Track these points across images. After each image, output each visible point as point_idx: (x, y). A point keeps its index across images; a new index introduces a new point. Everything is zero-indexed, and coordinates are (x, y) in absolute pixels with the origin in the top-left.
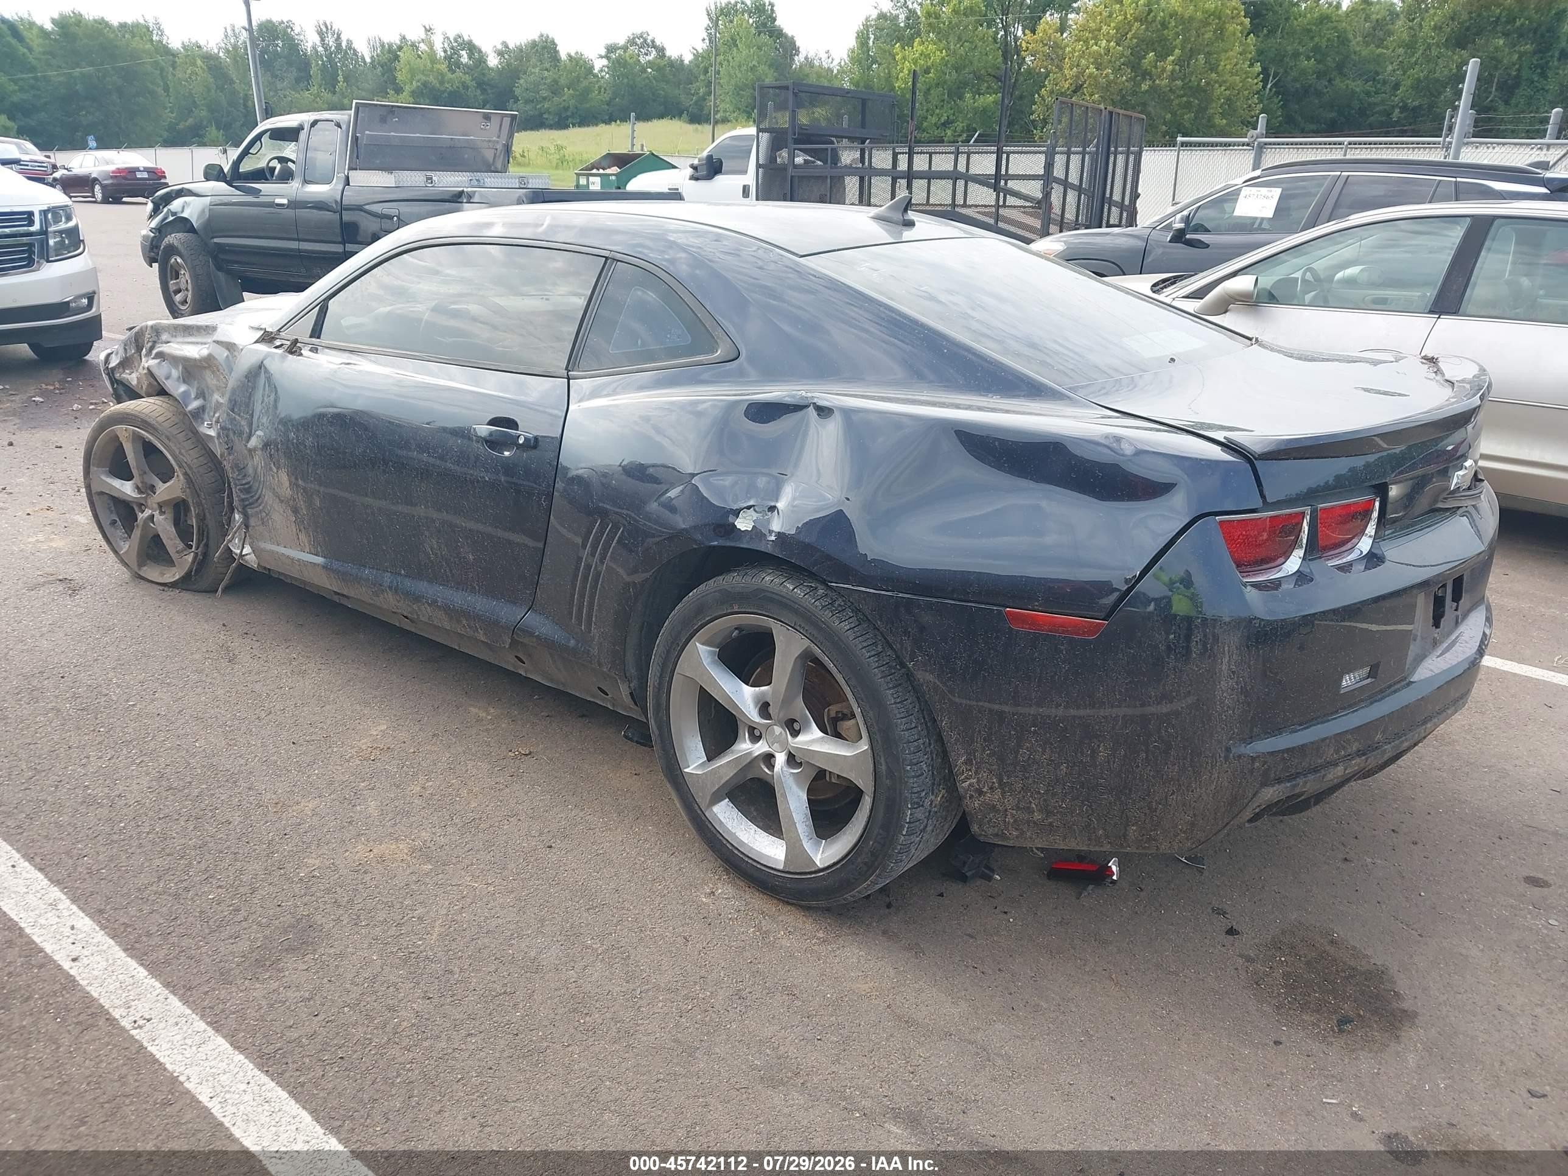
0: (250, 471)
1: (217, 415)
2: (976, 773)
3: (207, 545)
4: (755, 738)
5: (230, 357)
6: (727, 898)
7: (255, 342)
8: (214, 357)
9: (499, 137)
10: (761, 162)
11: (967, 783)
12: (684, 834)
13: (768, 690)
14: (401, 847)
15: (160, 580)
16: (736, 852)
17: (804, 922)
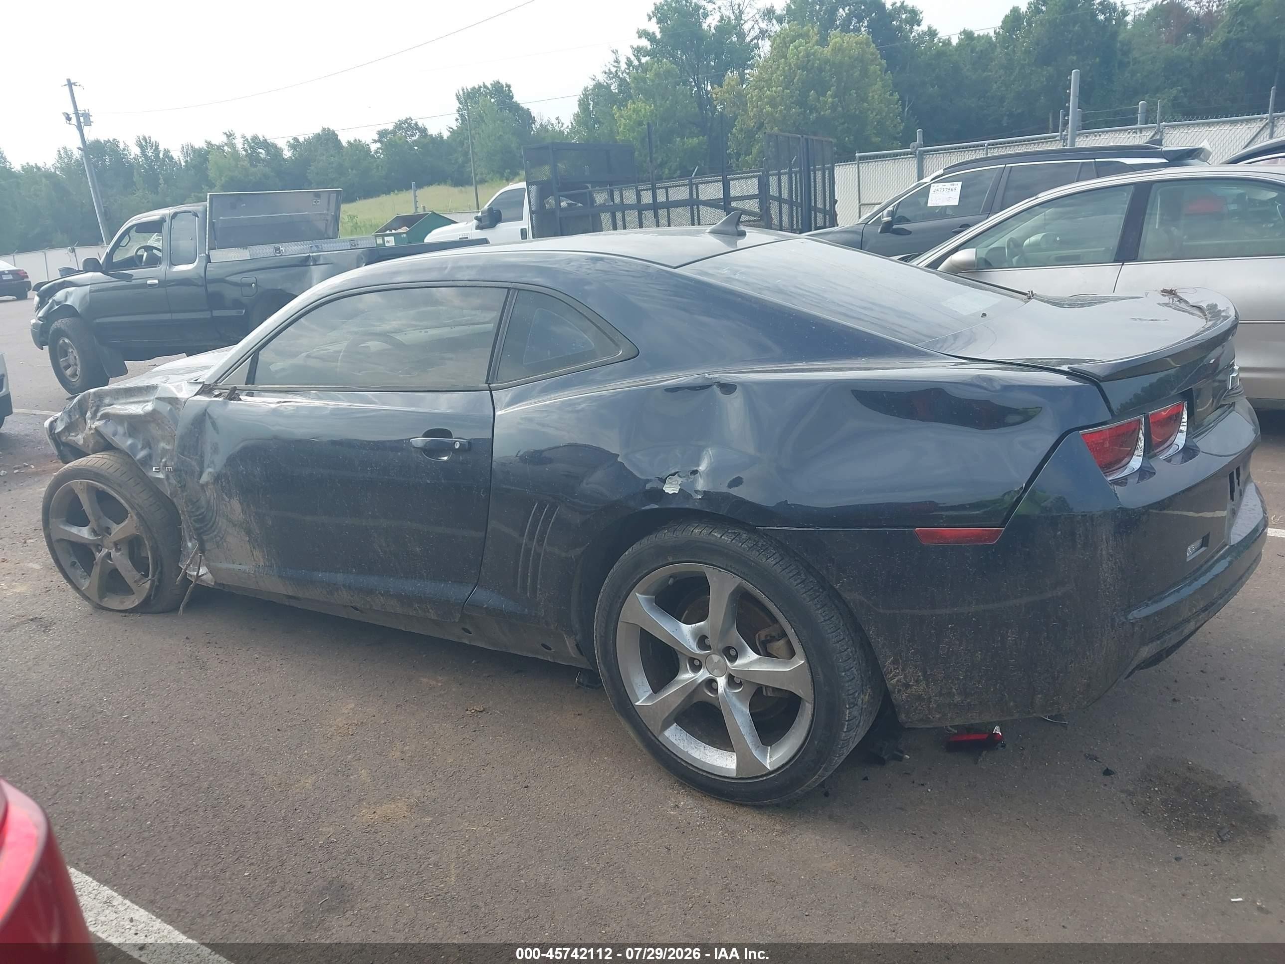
0: (203, 502)
1: (163, 460)
2: (903, 670)
3: (161, 573)
4: (696, 668)
5: (174, 409)
6: (690, 809)
7: (196, 395)
8: (159, 412)
9: (328, 210)
10: (533, 209)
11: (893, 681)
12: (635, 760)
13: (704, 625)
14: (400, 805)
15: (122, 608)
16: (691, 768)
17: (761, 819)
